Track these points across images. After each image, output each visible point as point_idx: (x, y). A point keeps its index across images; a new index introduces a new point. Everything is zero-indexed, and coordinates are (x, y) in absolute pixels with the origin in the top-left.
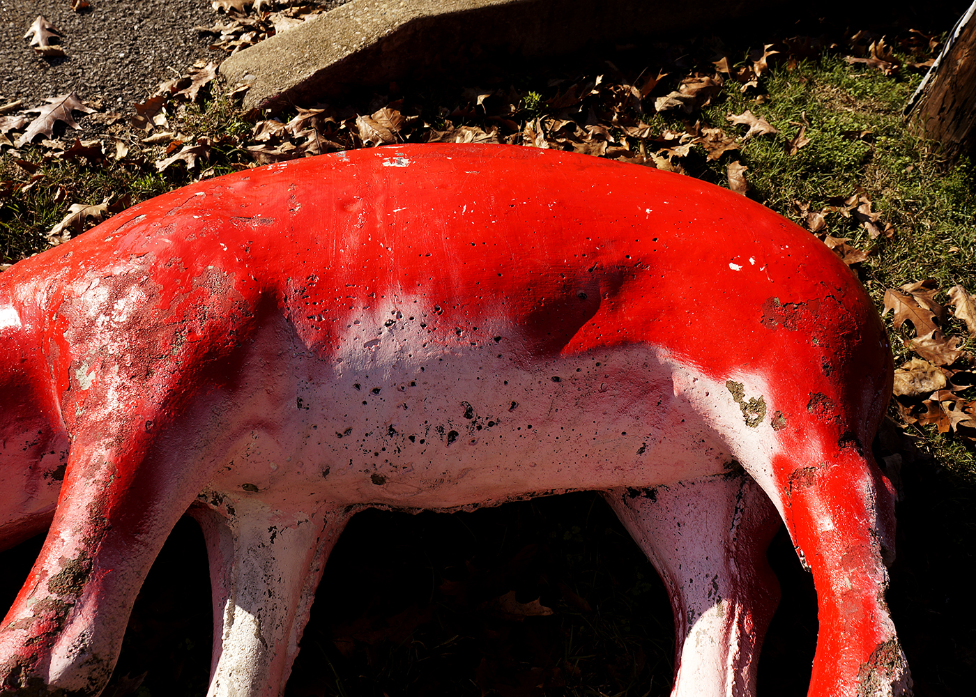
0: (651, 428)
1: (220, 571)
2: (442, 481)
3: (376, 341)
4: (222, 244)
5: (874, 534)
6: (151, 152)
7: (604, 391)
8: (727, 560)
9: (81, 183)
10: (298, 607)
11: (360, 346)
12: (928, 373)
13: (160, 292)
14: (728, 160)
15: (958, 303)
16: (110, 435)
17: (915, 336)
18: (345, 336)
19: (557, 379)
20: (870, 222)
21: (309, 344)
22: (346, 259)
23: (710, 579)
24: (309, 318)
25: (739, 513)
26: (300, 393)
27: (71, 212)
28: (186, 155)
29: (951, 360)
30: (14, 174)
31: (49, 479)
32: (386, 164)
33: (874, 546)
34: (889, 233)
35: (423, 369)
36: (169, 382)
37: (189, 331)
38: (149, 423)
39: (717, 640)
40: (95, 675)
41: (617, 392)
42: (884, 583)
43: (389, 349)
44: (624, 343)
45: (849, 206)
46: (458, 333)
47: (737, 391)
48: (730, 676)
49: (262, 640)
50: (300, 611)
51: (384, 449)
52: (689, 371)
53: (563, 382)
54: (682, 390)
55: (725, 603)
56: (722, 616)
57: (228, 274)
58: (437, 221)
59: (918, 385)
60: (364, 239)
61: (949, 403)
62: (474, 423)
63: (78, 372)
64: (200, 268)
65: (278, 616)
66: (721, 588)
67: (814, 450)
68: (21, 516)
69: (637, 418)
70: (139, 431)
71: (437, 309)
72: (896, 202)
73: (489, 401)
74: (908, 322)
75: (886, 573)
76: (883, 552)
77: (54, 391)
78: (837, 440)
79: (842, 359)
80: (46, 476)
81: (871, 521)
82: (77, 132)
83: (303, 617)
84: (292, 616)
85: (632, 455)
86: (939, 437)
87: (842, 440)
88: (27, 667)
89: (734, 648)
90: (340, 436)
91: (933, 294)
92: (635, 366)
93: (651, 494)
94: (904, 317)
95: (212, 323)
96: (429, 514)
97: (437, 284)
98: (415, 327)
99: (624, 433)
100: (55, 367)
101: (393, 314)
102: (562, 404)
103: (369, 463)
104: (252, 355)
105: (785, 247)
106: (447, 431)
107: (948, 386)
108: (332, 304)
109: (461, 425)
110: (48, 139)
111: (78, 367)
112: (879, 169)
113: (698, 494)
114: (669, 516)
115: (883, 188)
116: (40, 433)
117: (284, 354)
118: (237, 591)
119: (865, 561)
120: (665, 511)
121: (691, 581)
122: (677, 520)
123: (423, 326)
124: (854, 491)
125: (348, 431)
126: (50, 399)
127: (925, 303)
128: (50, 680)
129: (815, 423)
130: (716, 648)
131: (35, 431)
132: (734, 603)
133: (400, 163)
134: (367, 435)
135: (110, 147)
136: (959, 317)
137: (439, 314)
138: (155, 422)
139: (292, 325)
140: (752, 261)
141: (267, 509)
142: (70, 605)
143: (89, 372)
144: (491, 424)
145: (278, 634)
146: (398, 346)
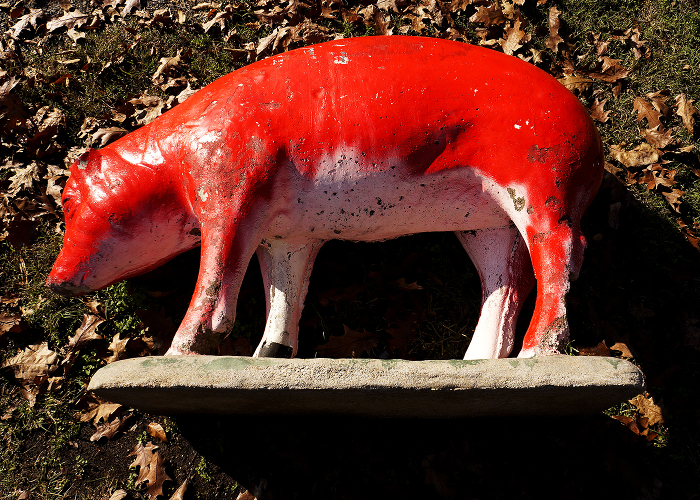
0: (472, 206)
1: (266, 271)
2: (368, 231)
3: (334, 170)
4: (257, 123)
5: (567, 267)
6: (198, 16)
7: (447, 189)
8: (508, 267)
9: (163, 41)
10: (302, 286)
11: (326, 173)
12: (649, 153)
13: (232, 152)
14: (551, 5)
15: (680, 105)
16: (219, 226)
17: (648, 128)
18: (319, 168)
19: (423, 185)
20: (636, 47)
21: (302, 173)
22: (318, 128)
23: (498, 276)
24: (301, 160)
25: (516, 244)
26: (299, 196)
27: (161, 63)
28: (219, 20)
29: (665, 144)
30: (125, 36)
31: (188, 235)
32: (336, 62)
33: (566, 273)
34: (648, 55)
35: (357, 183)
36: (241, 199)
37: (247, 173)
38: (235, 219)
39: (498, 305)
40: (229, 326)
41: (454, 190)
42: (566, 290)
43: (340, 174)
44: (457, 167)
45: (626, 35)
46: (374, 165)
47: (512, 193)
48: (503, 321)
49: (288, 303)
50: (303, 288)
51: (339, 219)
52: (490, 181)
53: (426, 186)
54: (486, 189)
55: (504, 288)
56: (502, 294)
57: (262, 140)
58: (363, 104)
59: (641, 160)
60: (326, 116)
61: (656, 172)
62: (382, 207)
63: (199, 192)
64: (248, 138)
65: (294, 292)
66: (503, 281)
67: (545, 225)
68: (178, 250)
69: (464, 201)
70: (232, 223)
71: (363, 154)
72: (658, 31)
73: (389, 196)
74: (645, 119)
75: (569, 285)
76: (571, 275)
77: (188, 198)
78: (557, 220)
79: (567, 178)
80: (187, 233)
81: (567, 260)
82: (154, 3)
83: (305, 291)
84: (300, 291)
85: (463, 217)
86: (647, 192)
87: (560, 220)
88: (204, 325)
89: (506, 309)
90: (319, 214)
91: (665, 99)
92: (463, 177)
93: (473, 232)
94: (643, 116)
95: (257, 168)
96: (362, 243)
97: (363, 141)
98: (352, 163)
99: (457, 208)
100: (187, 188)
101: (342, 156)
102: (426, 196)
103: (333, 226)
104: (276, 182)
105: (547, 112)
106: (369, 210)
107: (659, 161)
108: (312, 153)
109: (376, 207)
110: (139, 10)
111: (199, 190)
112: (652, 5)
113: (496, 234)
114: (481, 244)
115: (652, 21)
116: (182, 215)
117: (290, 178)
118: (275, 281)
119: (559, 280)
120: (480, 242)
121: (489, 277)
122: (485, 247)
123: (356, 162)
124: (562, 246)
125: (322, 212)
126: (186, 200)
127: (659, 106)
128: (213, 330)
129: (548, 212)
130: (498, 309)
131: (181, 214)
132: (509, 288)
133: (343, 61)
134: (331, 213)
135: (174, 13)
136: (679, 114)
137: (364, 156)
138: (237, 218)
139: (294, 164)
140: (527, 123)
141: (286, 244)
142: (215, 300)
143: (204, 193)
144: (390, 207)
145: (294, 300)
146: (344, 173)
